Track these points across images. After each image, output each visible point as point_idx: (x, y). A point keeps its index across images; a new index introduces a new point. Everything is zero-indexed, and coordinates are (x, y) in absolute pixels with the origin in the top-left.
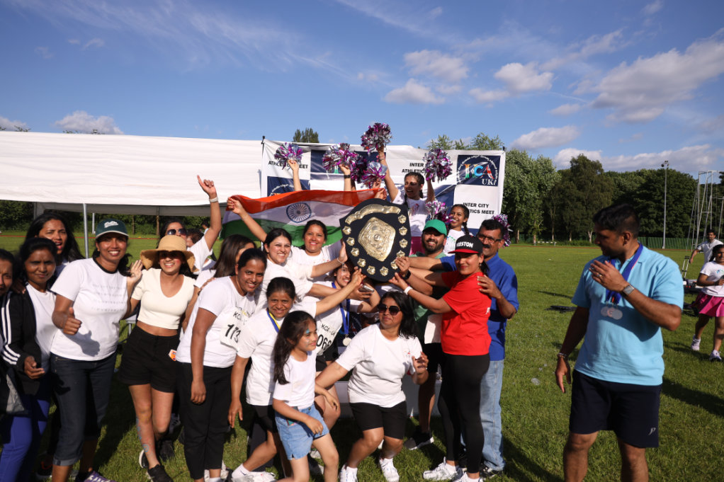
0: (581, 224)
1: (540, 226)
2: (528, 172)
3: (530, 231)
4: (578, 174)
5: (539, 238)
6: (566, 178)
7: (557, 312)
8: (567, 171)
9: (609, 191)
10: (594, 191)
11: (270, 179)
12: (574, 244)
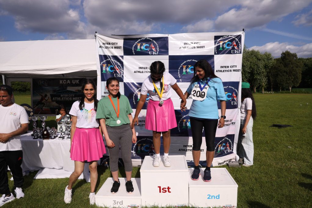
0: (286, 83)
1: (266, 85)
2: (260, 60)
3: (261, 87)
4: (285, 59)
5: (265, 90)
6: (279, 62)
7: (277, 128)
8: (279, 59)
9: (300, 67)
10: (293, 67)
11: (100, 56)
12: (282, 93)
